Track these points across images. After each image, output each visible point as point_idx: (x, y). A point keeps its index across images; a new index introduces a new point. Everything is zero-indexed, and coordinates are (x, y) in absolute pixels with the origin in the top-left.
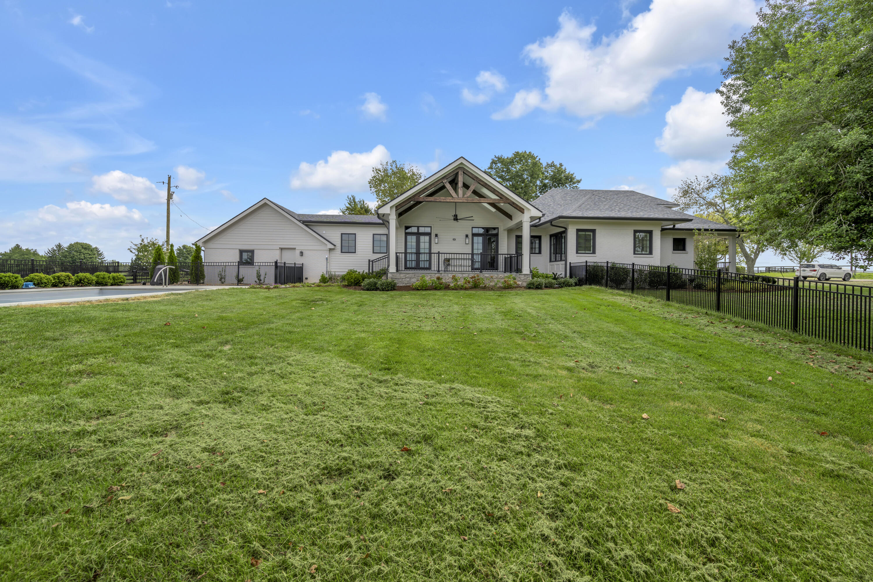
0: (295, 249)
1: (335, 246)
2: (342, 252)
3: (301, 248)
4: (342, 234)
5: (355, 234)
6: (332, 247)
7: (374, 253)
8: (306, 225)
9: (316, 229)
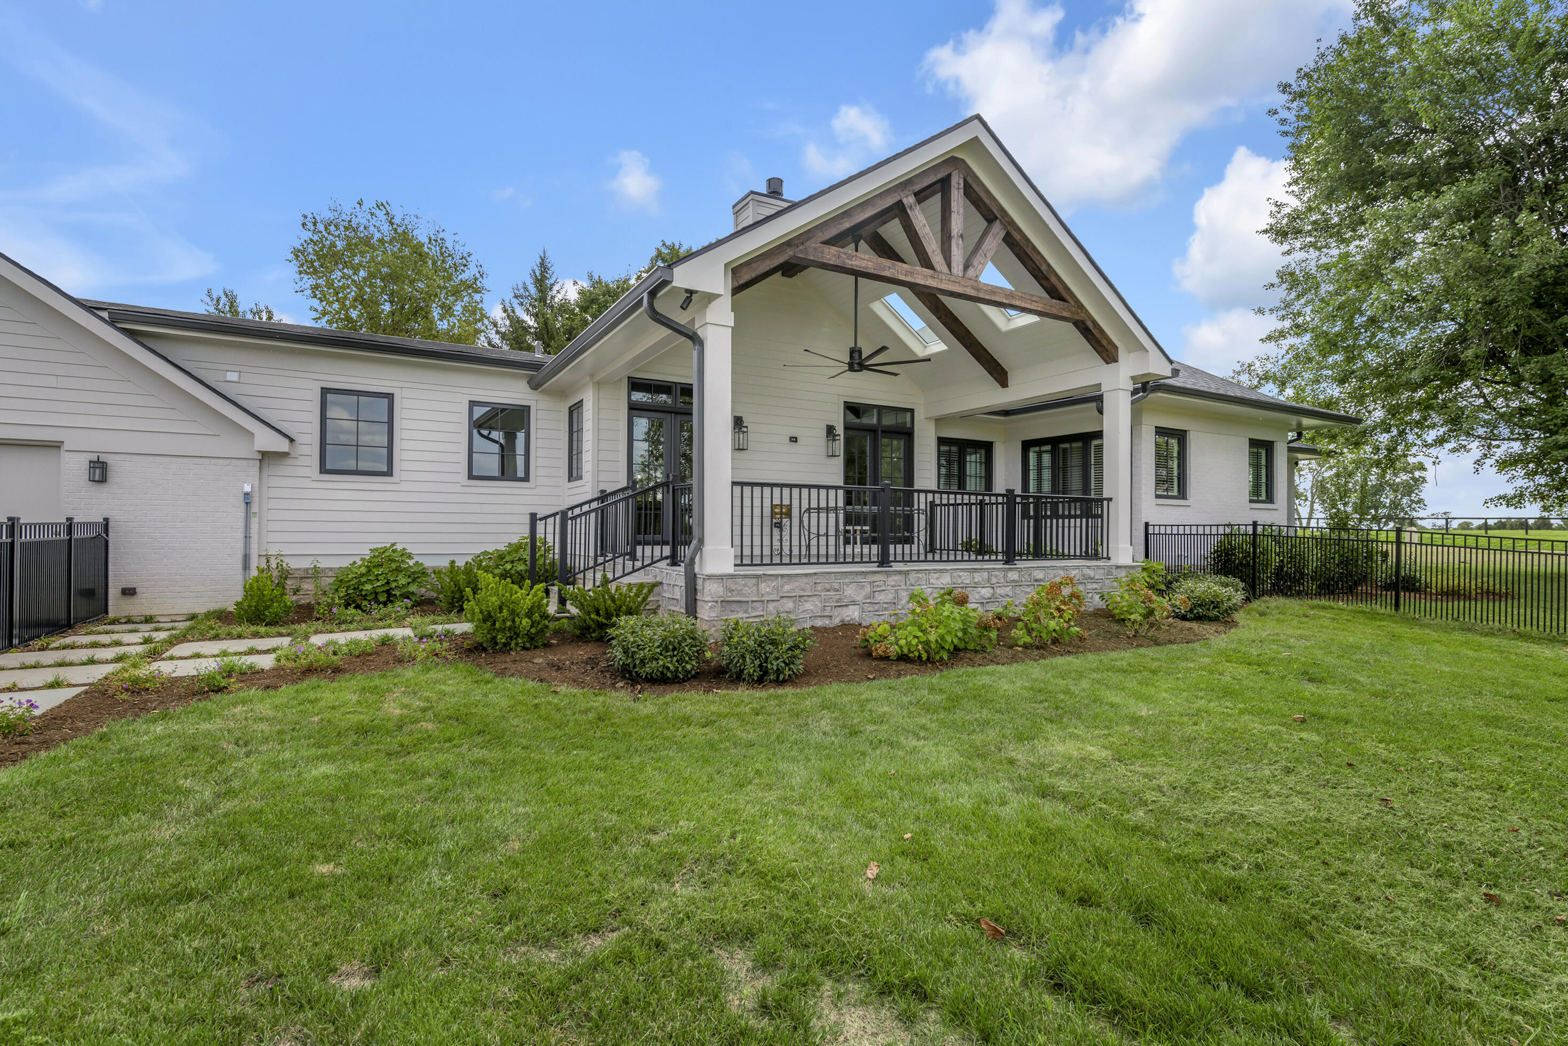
0: (55, 446)
1: (292, 440)
2: (323, 470)
3: (100, 443)
4: (325, 391)
5: (390, 397)
6: (282, 445)
7: (471, 477)
8: (131, 334)
9: (181, 354)
